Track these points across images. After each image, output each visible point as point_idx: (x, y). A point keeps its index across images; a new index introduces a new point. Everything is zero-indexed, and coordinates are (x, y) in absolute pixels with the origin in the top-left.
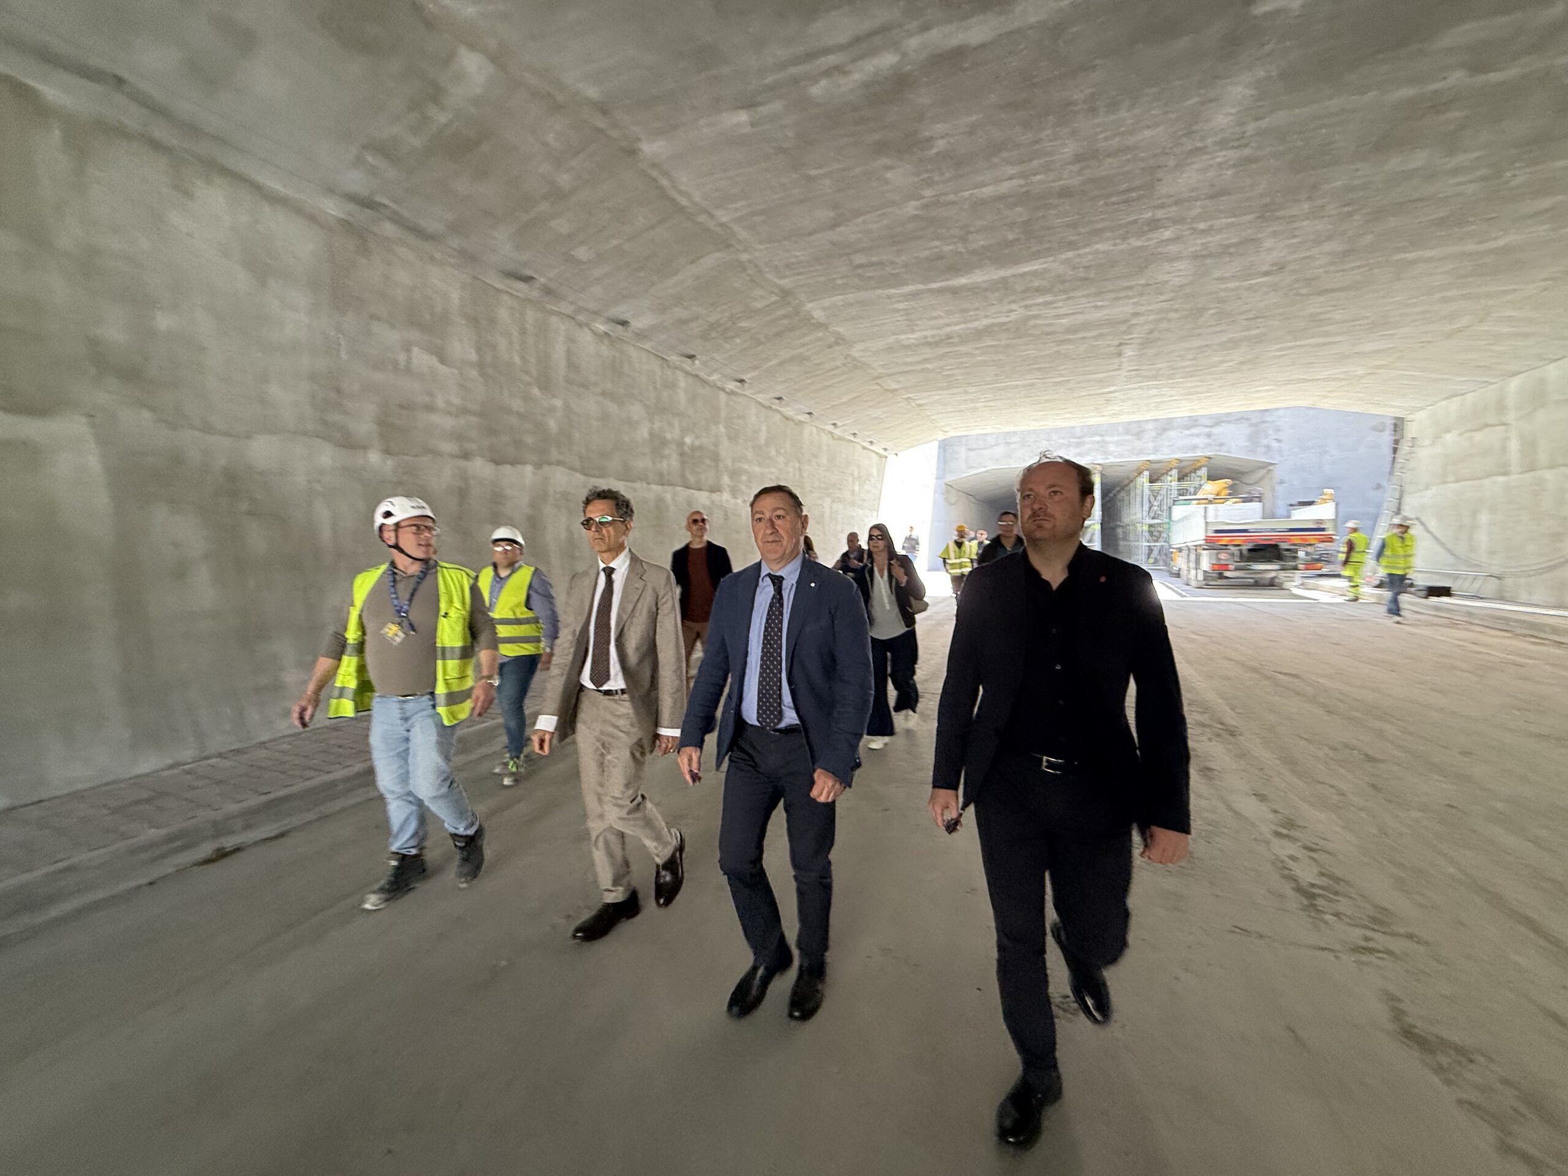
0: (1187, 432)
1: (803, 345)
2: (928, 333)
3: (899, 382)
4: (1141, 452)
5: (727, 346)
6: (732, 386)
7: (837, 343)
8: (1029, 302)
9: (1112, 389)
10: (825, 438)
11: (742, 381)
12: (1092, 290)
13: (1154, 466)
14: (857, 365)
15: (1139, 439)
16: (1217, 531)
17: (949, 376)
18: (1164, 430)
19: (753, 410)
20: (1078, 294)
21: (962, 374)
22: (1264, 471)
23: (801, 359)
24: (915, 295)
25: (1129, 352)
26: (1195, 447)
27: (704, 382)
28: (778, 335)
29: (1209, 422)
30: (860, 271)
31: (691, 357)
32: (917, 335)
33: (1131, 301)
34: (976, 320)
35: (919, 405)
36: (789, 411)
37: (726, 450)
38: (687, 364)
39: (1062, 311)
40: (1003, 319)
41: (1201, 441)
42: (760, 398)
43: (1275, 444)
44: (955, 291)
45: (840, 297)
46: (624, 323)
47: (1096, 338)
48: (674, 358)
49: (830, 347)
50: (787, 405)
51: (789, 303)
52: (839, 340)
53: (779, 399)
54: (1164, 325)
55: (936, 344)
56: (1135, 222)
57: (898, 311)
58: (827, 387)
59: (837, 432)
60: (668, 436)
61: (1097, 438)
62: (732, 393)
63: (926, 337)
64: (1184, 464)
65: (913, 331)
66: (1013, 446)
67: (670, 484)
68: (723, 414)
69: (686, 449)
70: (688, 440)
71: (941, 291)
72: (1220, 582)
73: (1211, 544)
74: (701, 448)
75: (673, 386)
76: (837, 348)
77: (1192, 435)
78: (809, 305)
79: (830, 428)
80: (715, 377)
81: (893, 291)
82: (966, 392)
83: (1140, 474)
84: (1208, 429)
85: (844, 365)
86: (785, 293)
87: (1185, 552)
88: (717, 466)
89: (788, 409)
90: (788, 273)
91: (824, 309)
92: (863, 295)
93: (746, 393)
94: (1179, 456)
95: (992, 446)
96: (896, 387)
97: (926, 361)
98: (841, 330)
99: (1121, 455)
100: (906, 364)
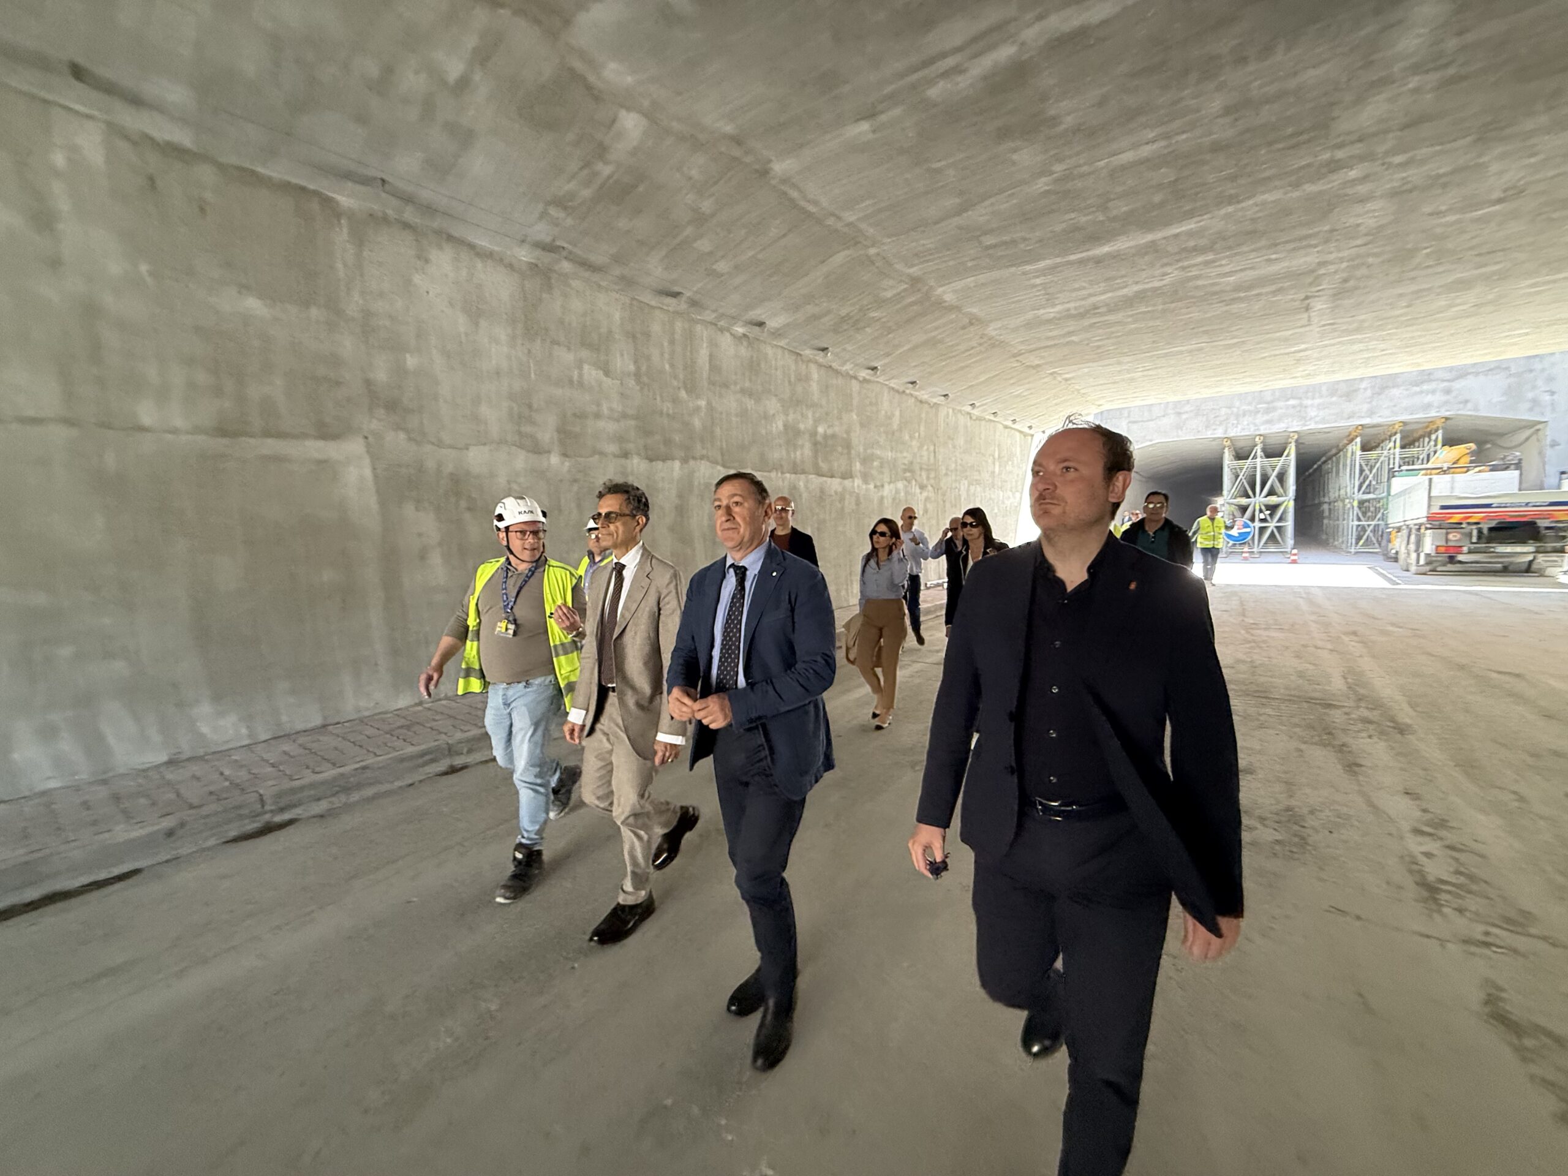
0: (1417, 389)
1: (936, 328)
2: (1072, 305)
3: (1042, 357)
4: (1351, 416)
5: (859, 337)
6: (864, 374)
7: (971, 324)
8: (1186, 263)
9: (1303, 346)
10: (962, 420)
11: (874, 369)
12: (1263, 242)
13: (1367, 431)
14: (995, 344)
15: (1350, 401)
16: (1443, 507)
17: (1099, 347)
18: (1383, 388)
19: (886, 396)
20: (1245, 248)
21: (1113, 344)
22: (1528, 432)
23: (933, 343)
24: (1053, 269)
25: (1319, 305)
26: (1428, 406)
27: (837, 372)
28: (909, 321)
29: (1448, 376)
30: (991, 251)
31: (824, 350)
32: (1059, 308)
33: (1316, 250)
34: (1125, 287)
35: (1066, 380)
36: (923, 395)
37: (858, 438)
38: (820, 357)
39: (1227, 269)
40: (1157, 284)
41: (1437, 398)
42: (893, 383)
43: (1547, 398)
44: (1098, 261)
45: (972, 278)
46: (761, 324)
47: (1274, 293)
48: (808, 352)
49: (963, 328)
50: (921, 388)
51: (919, 290)
52: (973, 321)
53: (913, 383)
54: (1363, 271)
55: (1082, 316)
56: (1309, 165)
57: (1035, 286)
58: (962, 368)
59: (976, 412)
60: (802, 426)
61: (1292, 402)
62: (865, 381)
63: (1068, 310)
64: (1408, 428)
65: (1054, 305)
66: (1184, 416)
67: (803, 472)
68: (855, 402)
69: (819, 438)
70: (821, 430)
71: (1081, 262)
72: (1450, 567)
73: (1436, 522)
74: (834, 436)
75: (807, 378)
76: (972, 329)
77: (1421, 392)
78: (940, 290)
79: (969, 409)
80: (848, 367)
81: (1028, 268)
82: (1119, 363)
83: (1352, 441)
84: (1446, 384)
85: (980, 344)
86: (915, 281)
87: (1405, 532)
88: (849, 453)
89: (923, 392)
90: (916, 262)
91: (955, 291)
92: (996, 274)
93: (880, 380)
94: (1405, 417)
95: (1158, 417)
96: (1037, 362)
97: (1070, 333)
98: (974, 310)
99: (1323, 421)
100: (1048, 338)
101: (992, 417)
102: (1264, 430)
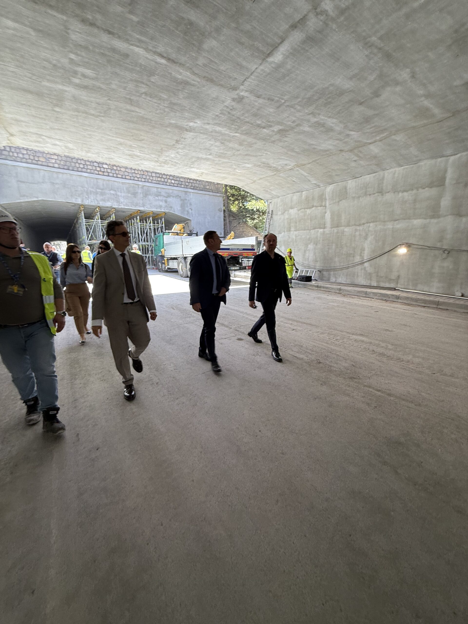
0: (157, 198)
4: (137, 205)
13: (142, 213)
18: (147, 194)
22: (185, 223)
26: (161, 207)
29: (165, 195)
41: (163, 204)
64: (154, 214)
84: (165, 199)
94: (154, 210)
102: (102, 204)
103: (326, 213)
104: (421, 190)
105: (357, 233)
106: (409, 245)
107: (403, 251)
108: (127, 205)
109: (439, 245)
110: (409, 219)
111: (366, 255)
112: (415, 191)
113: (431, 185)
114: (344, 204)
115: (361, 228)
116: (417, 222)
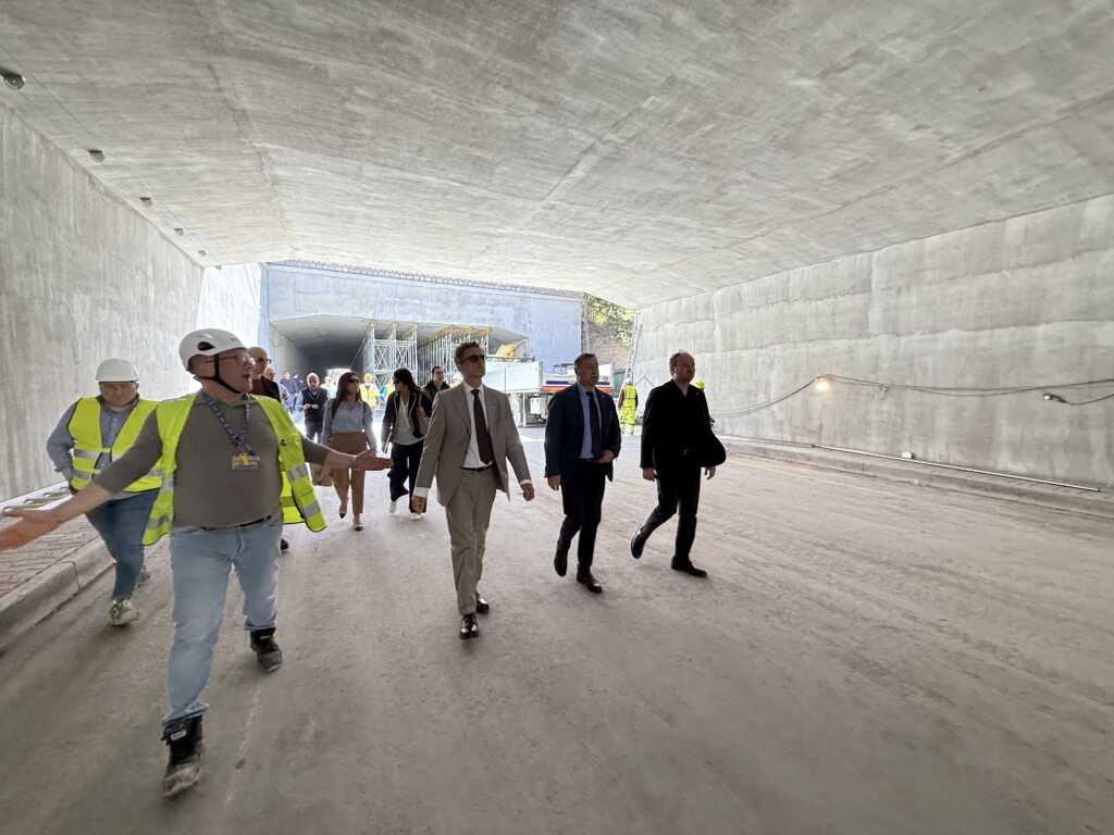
15: (447, 307)
16: (548, 382)
22: (519, 343)
43: (528, 324)
77: (481, 310)
84: (491, 308)
101: (140, 207)
102: (400, 318)
103: (714, 329)
104: (840, 298)
105: (760, 360)
106: (830, 378)
107: (823, 386)
108: (435, 319)
109: (872, 378)
110: (828, 339)
111: (774, 394)
112: (832, 299)
113: (853, 291)
114: (738, 315)
115: (763, 352)
116: (840, 344)
